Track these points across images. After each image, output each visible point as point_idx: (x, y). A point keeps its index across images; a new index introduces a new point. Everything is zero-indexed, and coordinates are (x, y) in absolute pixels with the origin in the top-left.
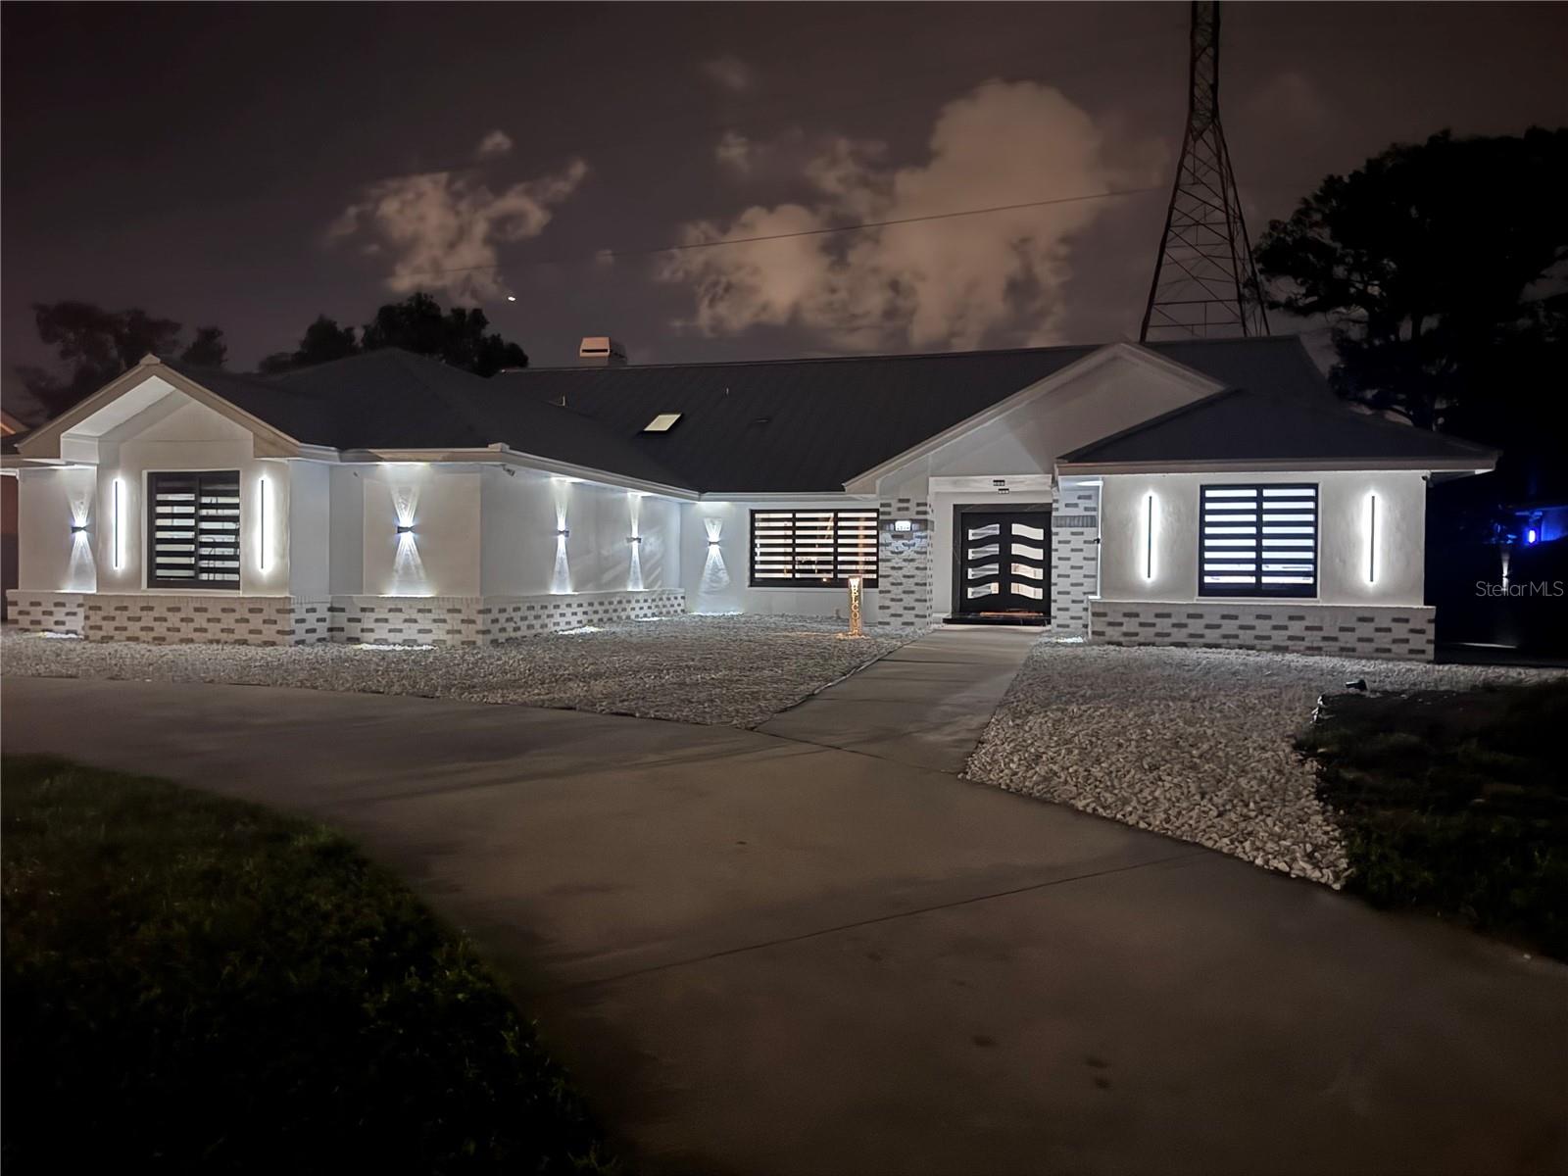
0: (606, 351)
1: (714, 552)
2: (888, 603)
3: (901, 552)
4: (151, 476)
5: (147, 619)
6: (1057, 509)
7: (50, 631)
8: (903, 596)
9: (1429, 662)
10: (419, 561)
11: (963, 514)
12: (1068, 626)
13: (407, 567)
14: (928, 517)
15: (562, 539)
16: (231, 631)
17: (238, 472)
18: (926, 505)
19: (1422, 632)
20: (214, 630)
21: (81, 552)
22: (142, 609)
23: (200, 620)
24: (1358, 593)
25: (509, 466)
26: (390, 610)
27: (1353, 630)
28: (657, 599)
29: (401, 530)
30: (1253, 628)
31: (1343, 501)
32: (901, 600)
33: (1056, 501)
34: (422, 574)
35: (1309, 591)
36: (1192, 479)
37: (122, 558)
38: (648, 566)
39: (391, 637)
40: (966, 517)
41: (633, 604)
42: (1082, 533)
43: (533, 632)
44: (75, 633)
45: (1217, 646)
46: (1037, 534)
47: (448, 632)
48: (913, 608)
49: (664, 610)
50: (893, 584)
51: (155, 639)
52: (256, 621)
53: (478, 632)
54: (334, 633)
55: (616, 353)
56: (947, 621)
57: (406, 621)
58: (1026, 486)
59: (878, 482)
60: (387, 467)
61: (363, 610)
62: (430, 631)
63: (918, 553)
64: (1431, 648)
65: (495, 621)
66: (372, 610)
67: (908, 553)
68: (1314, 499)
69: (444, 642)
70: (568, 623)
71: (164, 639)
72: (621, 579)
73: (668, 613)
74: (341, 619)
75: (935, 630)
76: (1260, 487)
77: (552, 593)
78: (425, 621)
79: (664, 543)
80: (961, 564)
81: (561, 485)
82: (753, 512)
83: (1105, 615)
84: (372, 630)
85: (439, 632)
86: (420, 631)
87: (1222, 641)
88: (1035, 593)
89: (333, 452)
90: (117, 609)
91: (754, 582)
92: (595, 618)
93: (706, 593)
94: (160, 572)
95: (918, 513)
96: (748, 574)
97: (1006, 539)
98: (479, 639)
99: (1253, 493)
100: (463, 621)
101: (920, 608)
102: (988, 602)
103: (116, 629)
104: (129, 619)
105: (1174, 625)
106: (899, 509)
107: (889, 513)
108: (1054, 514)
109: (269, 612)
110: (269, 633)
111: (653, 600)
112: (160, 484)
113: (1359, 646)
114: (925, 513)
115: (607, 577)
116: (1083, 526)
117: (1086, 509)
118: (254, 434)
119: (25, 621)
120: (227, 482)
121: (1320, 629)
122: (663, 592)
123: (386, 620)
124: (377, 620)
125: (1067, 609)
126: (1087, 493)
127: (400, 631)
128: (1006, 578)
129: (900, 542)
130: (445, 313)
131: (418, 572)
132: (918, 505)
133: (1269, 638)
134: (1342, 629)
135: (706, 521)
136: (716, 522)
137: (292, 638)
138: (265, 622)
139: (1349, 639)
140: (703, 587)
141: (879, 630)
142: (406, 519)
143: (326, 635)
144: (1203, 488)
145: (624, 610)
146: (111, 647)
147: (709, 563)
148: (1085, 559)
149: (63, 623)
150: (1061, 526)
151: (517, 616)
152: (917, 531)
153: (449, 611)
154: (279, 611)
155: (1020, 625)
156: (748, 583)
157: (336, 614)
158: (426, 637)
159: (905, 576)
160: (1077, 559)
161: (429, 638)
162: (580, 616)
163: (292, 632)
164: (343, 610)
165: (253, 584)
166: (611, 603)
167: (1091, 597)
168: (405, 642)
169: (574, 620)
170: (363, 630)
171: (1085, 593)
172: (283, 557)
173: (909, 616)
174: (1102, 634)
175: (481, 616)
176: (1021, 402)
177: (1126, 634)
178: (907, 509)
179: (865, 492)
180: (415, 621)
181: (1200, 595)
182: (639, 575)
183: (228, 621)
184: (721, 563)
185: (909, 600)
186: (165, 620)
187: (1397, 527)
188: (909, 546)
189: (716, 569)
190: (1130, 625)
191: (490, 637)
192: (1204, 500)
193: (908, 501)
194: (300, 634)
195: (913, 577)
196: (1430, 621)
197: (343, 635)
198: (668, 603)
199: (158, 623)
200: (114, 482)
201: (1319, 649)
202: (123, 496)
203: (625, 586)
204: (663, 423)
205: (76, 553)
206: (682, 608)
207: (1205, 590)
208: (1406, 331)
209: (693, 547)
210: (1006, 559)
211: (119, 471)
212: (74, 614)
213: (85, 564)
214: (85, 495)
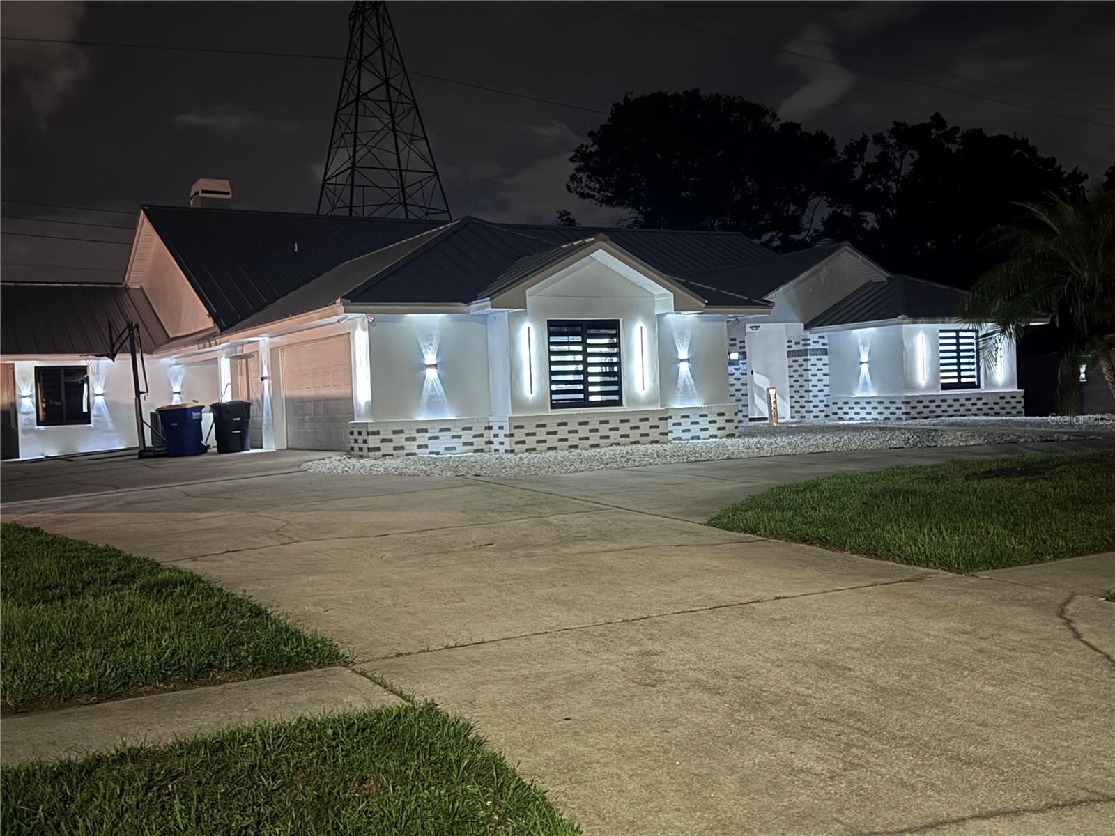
0: (228, 193)
3: (733, 374)
4: (549, 322)
9: (1024, 416)
10: (692, 382)
13: (686, 387)
14: (746, 350)
16: (627, 436)
17: (620, 320)
19: (1020, 402)
21: (432, 385)
24: (997, 385)
29: (680, 361)
33: (809, 339)
34: (695, 391)
39: (684, 435)
47: (718, 429)
52: (643, 427)
53: (736, 427)
57: (692, 423)
60: (670, 318)
62: (707, 429)
64: (1023, 410)
66: (671, 418)
67: (737, 374)
68: (974, 337)
69: (716, 435)
76: (957, 331)
78: (704, 423)
85: (713, 430)
86: (701, 430)
90: (537, 426)
94: (555, 397)
95: (741, 347)
98: (736, 433)
99: (954, 334)
100: (726, 421)
103: (538, 442)
104: (548, 433)
106: (732, 345)
109: (653, 420)
110: (654, 435)
114: (744, 347)
116: (822, 355)
117: (823, 344)
118: (674, 294)
119: (387, 448)
121: (987, 403)
123: (680, 424)
126: (822, 334)
127: (689, 431)
129: (733, 367)
131: (692, 390)
132: (741, 342)
134: (994, 403)
137: (668, 437)
138: (651, 427)
139: (997, 408)
142: (683, 353)
144: (939, 332)
152: (741, 360)
153: (718, 415)
154: (661, 419)
158: (706, 434)
159: (736, 390)
168: (709, 437)
172: (654, 381)
175: (736, 416)
177: (918, 413)
178: (735, 345)
180: (698, 423)
181: (942, 389)
188: (736, 370)
190: (920, 407)
192: (938, 338)
193: (734, 339)
196: (1022, 397)
199: (571, 435)
200: (524, 326)
202: (533, 339)
205: (427, 386)
207: (944, 387)
211: (527, 319)
212: (437, 438)
213: (437, 395)
214: (435, 337)
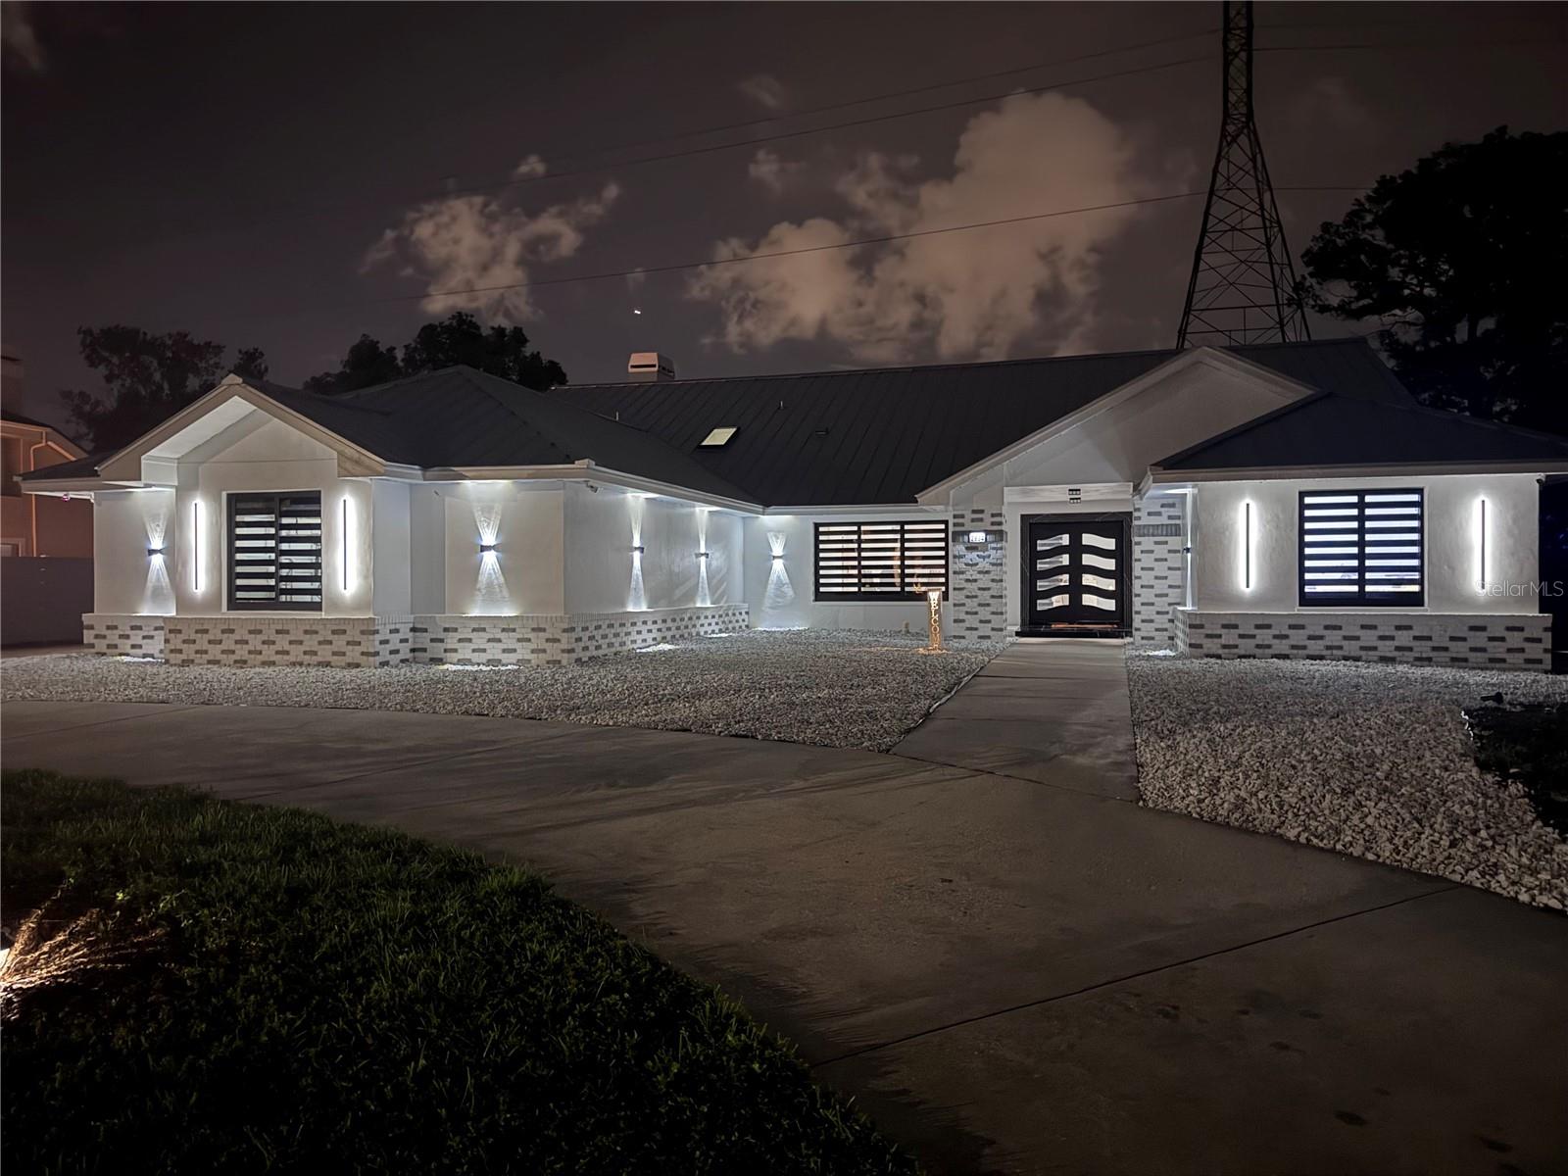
0: (654, 366)
1: (778, 566)
2: (962, 616)
3: (977, 564)
4: (230, 497)
5: (228, 642)
6: (1139, 518)
7: (128, 655)
8: (978, 609)
9: (1546, 672)
10: (502, 579)
11: (1030, 524)
12: (1153, 638)
13: (490, 585)
14: (1003, 528)
15: (637, 555)
16: (314, 653)
17: (320, 492)
18: (1000, 515)
19: (1539, 640)
20: (296, 653)
21: (158, 574)
22: (223, 632)
23: (282, 642)
24: (1469, 601)
25: (592, 482)
26: (474, 630)
27: (1464, 639)
28: (725, 616)
29: (484, 548)
30: (1357, 638)
31: (1450, 507)
32: (976, 613)
33: (1138, 510)
34: (506, 593)
35: (1415, 600)
36: (1291, 486)
37: (201, 579)
38: (715, 581)
39: (476, 657)
40: (1036, 527)
41: (703, 621)
42: (1166, 543)
43: (613, 650)
44: (152, 656)
45: (1322, 658)
46: (1109, 544)
47: (533, 651)
48: (989, 622)
49: (730, 626)
50: (968, 597)
51: (236, 662)
52: (339, 642)
53: (563, 651)
54: (417, 654)
55: (665, 369)
56: (1018, 634)
57: (489, 640)
58: (1101, 495)
59: (951, 492)
60: (468, 484)
61: (446, 630)
62: (515, 651)
63: (993, 564)
64: (1548, 658)
65: (579, 640)
66: (456, 630)
67: (984, 565)
68: (1419, 504)
69: (529, 661)
70: (644, 640)
71: (245, 662)
72: (691, 595)
73: (734, 628)
74: (424, 640)
75: (1013, 644)
76: (1361, 493)
77: (629, 610)
78: (509, 640)
79: (729, 558)
80: (1030, 575)
81: (636, 499)
82: (817, 526)
83: (1201, 626)
84: (455, 651)
85: (523, 652)
86: (504, 651)
87: (1324, 653)
88: (1109, 605)
89: (416, 471)
90: (197, 632)
91: (819, 596)
92: (669, 635)
93: (770, 608)
94: (240, 595)
95: (993, 524)
96: (813, 588)
97: (1076, 549)
98: (565, 659)
99: (1354, 499)
100: (548, 640)
101: (996, 621)
102: (1058, 614)
103: (197, 652)
104: (210, 642)
105: (1275, 637)
106: (973, 520)
107: (963, 525)
108: (1136, 523)
109: (353, 634)
110: (353, 654)
111: (721, 616)
112: (238, 504)
113: (1472, 656)
114: (1000, 524)
115: (678, 593)
116: (1167, 535)
117: (1170, 517)
118: (340, 453)
119: (101, 645)
120: (309, 502)
121: (1429, 638)
122: (729, 608)
123: (470, 640)
124: (460, 640)
125: (1152, 621)
126: (1171, 501)
127: (484, 650)
128: (1076, 589)
129: (975, 554)
130: (485, 332)
131: (501, 591)
132: (993, 515)
133: (1375, 648)
134: (1452, 639)
135: (770, 535)
136: (780, 537)
137: (378, 659)
138: (348, 643)
139: (1459, 649)
140: (767, 602)
141: (955, 644)
142: (489, 537)
143: (409, 656)
144: (1302, 495)
145: (694, 626)
146: (192, 672)
147: (773, 577)
148: (1170, 569)
149: (140, 647)
150: (1144, 535)
151: (598, 634)
152: (992, 542)
153: (533, 630)
154: (363, 632)
155: (1096, 637)
156: (813, 598)
157: (418, 634)
158: (511, 657)
159: (980, 589)
160: (1161, 569)
161: (513, 657)
162: (655, 634)
163: (377, 654)
164: (426, 630)
165: (336, 604)
166: (682, 620)
167: (1180, 608)
168: (489, 662)
169: (649, 637)
170: (446, 651)
171: (1170, 604)
172: (366, 577)
173: (985, 630)
174: (1200, 646)
175: (565, 635)
176: (1098, 411)
177: (1225, 647)
178: (981, 520)
179: (937, 504)
180: (499, 641)
181: (1300, 605)
182: (707, 591)
183: (311, 642)
184: (785, 578)
185: (984, 614)
186: (247, 642)
187: (1510, 532)
188: (984, 557)
189: (780, 584)
190: (1230, 637)
191: (574, 656)
192: (1303, 507)
193: (982, 512)
194: (385, 656)
195: (989, 589)
196: (1546, 629)
197: (428, 655)
198: (733, 619)
199: (239, 646)
200: (194, 503)
201: (1429, 659)
202: (202, 518)
203: (695, 603)
204: (720, 437)
205: (152, 576)
206: (746, 623)
207: (1306, 600)
208: (1462, 333)
209: (757, 560)
210: (1077, 569)
211: (198, 493)
212: (152, 637)
213: (162, 587)
214: (162, 517)
